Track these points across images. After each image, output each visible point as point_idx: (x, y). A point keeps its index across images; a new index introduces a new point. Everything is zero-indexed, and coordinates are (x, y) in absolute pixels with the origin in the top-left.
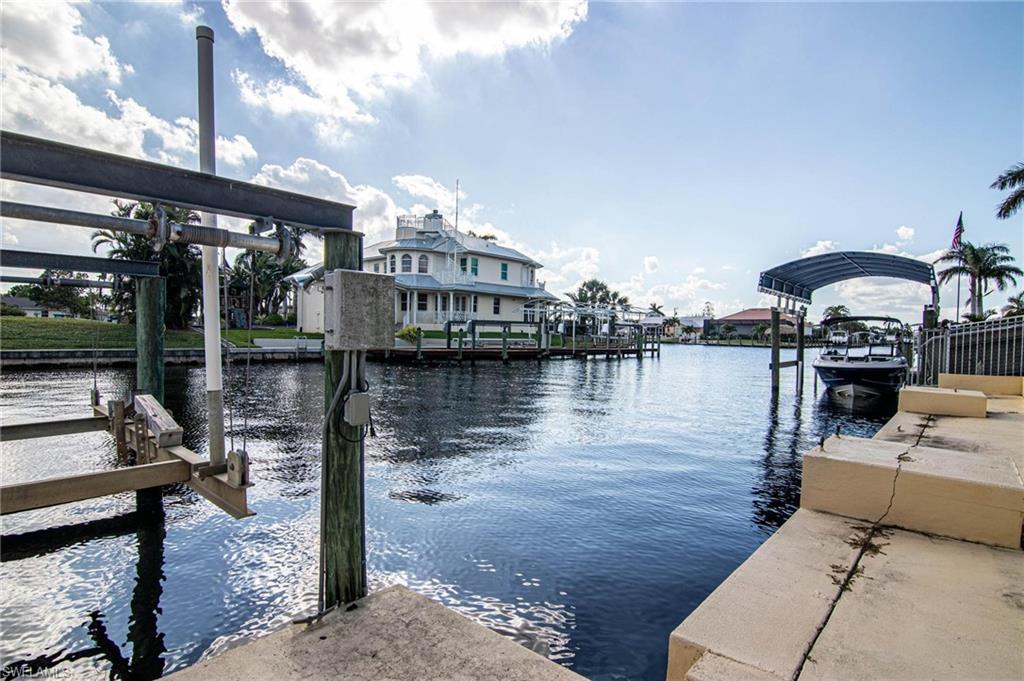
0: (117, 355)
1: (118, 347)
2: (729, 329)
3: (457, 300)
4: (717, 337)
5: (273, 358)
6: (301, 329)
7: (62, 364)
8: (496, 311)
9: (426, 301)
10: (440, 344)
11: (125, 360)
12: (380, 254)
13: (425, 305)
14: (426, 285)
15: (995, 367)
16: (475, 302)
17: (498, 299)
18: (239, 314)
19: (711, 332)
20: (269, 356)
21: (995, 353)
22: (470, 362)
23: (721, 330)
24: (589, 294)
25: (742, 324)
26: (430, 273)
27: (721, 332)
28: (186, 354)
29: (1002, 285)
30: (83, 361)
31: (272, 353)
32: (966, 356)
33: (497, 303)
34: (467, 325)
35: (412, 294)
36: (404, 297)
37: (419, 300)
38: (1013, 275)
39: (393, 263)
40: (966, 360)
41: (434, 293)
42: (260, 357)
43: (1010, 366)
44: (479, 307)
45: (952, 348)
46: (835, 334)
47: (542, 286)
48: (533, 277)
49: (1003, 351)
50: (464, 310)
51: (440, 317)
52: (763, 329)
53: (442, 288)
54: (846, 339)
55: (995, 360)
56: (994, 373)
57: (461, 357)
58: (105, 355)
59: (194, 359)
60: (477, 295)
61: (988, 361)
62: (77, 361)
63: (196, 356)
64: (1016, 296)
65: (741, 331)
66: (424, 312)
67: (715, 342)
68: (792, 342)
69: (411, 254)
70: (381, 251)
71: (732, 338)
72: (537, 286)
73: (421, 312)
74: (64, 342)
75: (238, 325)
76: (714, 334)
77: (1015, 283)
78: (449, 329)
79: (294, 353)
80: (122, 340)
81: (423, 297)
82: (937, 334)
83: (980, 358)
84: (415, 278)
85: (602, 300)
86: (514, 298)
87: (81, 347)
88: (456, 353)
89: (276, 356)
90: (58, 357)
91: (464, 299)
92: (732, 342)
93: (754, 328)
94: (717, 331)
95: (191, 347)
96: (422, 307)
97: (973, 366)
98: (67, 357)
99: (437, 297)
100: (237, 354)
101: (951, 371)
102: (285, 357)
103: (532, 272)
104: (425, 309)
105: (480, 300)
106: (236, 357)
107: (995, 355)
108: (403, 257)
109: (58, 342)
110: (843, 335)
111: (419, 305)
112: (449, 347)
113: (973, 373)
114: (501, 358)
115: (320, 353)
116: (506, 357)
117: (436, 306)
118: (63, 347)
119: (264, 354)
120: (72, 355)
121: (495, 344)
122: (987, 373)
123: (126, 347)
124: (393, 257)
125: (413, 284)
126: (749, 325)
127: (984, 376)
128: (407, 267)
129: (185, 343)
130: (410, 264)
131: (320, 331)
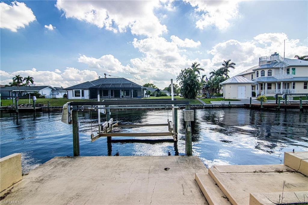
3: (285, 85)
6: (224, 98)
8: (305, 88)
9: (271, 86)
10: (273, 102)
13: (271, 87)
14: (271, 80)
16: (294, 85)
20: (214, 106)
26: (272, 76)
28: (194, 105)
33: (306, 84)
35: (265, 84)
36: (262, 85)
39: (258, 74)
41: (274, 83)
44: (296, 87)
50: (288, 88)
51: (276, 91)
53: (278, 81)
57: (279, 107)
59: (196, 107)
60: (295, 82)
66: (270, 90)
69: (264, 70)
70: (253, 70)
73: (268, 90)
78: (277, 97)
79: (221, 105)
81: (269, 85)
84: (266, 78)
89: (216, 106)
91: (288, 84)
96: (269, 88)
99: (276, 84)
100: (206, 105)
102: (218, 106)
104: (271, 89)
106: (206, 106)
108: (262, 71)
111: (268, 87)
114: (299, 108)
115: (228, 105)
117: (275, 87)
119: (212, 105)
124: (258, 72)
125: (265, 80)
128: (263, 75)
129: (194, 103)
130: (264, 73)
131: (230, 99)
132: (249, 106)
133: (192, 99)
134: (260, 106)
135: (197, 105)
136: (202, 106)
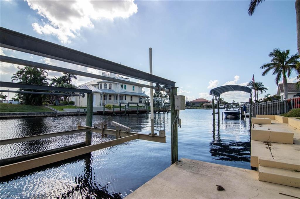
0: (23, 114)
1: (23, 112)
2: (193, 104)
3: (120, 96)
4: (190, 106)
5: (70, 114)
6: (76, 106)
7: (6, 117)
8: (131, 100)
9: (111, 97)
10: (118, 110)
11: (25, 115)
12: (97, 83)
13: (111, 98)
14: (111, 92)
15: (268, 113)
16: (126, 97)
17: (132, 96)
18: (57, 101)
19: (188, 105)
20: (69, 114)
21: (268, 109)
22: (128, 115)
23: (191, 104)
24: (157, 95)
25: (196, 103)
26: (112, 89)
27: (191, 105)
28: (44, 113)
29: (262, 92)
30: (12, 116)
31: (70, 113)
32: (262, 110)
33: (131, 97)
34: (127, 104)
35: (107, 95)
36: (104, 96)
37: (109, 97)
38: (265, 90)
39: (101, 86)
40: (262, 111)
41: (114, 95)
42: (66, 114)
43: (272, 112)
44: (126, 99)
45: (259, 109)
46: (221, 105)
47: (144, 93)
48: (141, 90)
49: (270, 109)
50: (122, 99)
51: (115, 101)
52: (202, 104)
53: (116, 93)
54: (223, 107)
55: (268, 111)
56: (268, 114)
57: (126, 113)
58: (19, 114)
59: (46, 115)
60: (126, 95)
61: (267, 111)
62: (10, 116)
63: (47, 114)
64: (266, 95)
65: (196, 105)
66: (110, 100)
67: (189, 108)
68: (210, 107)
69: (107, 83)
70: (97, 82)
71: (194, 107)
72: (142, 92)
73: (109, 100)
74: (6, 110)
75: (57, 104)
76: (189, 106)
77: (266, 92)
78: (121, 105)
79: (76, 113)
80: (23, 109)
81: (110, 96)
82: (255, 105)
83: (265, 111)
84: (108, 90)
85: (161, 96)
86: (136, 96)
87: (11, 112)
88: (124, 112)
89: (71, 114)
90: (5, 115)
91: (122, 96)
92: (194, 108)
93: (200, 104)
94: (190, 105)
95: (45, 111)
96: (110, 99)
97: (263, 113)
98: (7, 115)
99: (114, 96)
100: (59, 113)
101: (259, 114)
102: (73, 114)
103: (141, 89)
104: (111, 99)
105: (127, 97)
106: (59, 114)
107: (268, 110)
108: (104, 84)
109: (4, 110)
110: (223, 106)
111: (109, 98)
112: (120, 110)
113: (263, 114)
114: (136, 113)
115: (84, 113)
116: (138, 113)
117: (114, 98)
118: (6, 112)
119: (67, 113)
120: (9, 114)
121: (135, 109)
122: (267, 114)
123: (25, 112)
124: (101, 84)
125: (107, 92)
126: (198, 103)
127: (266, 115)
128: (105, 87)
129: (43, 110)
130: (106, 86)
131: (82, 106)
132: (103, 113)
133: (37, 106)
134: (113, 112)
135: (48, 113)
136: (55, 114)
